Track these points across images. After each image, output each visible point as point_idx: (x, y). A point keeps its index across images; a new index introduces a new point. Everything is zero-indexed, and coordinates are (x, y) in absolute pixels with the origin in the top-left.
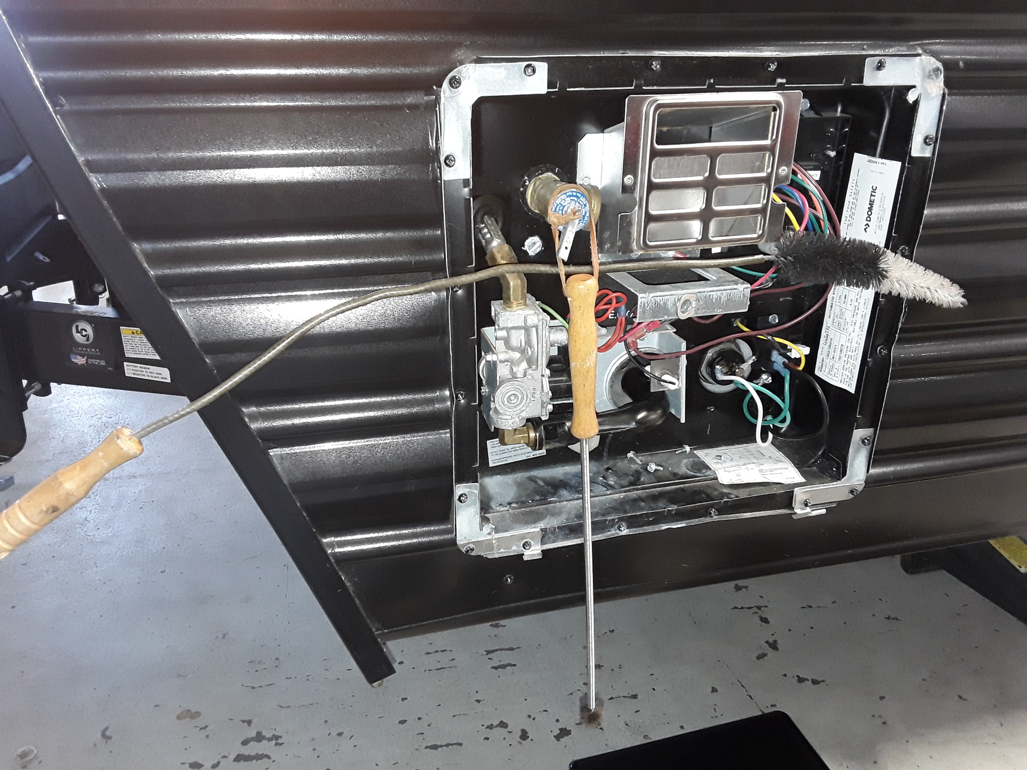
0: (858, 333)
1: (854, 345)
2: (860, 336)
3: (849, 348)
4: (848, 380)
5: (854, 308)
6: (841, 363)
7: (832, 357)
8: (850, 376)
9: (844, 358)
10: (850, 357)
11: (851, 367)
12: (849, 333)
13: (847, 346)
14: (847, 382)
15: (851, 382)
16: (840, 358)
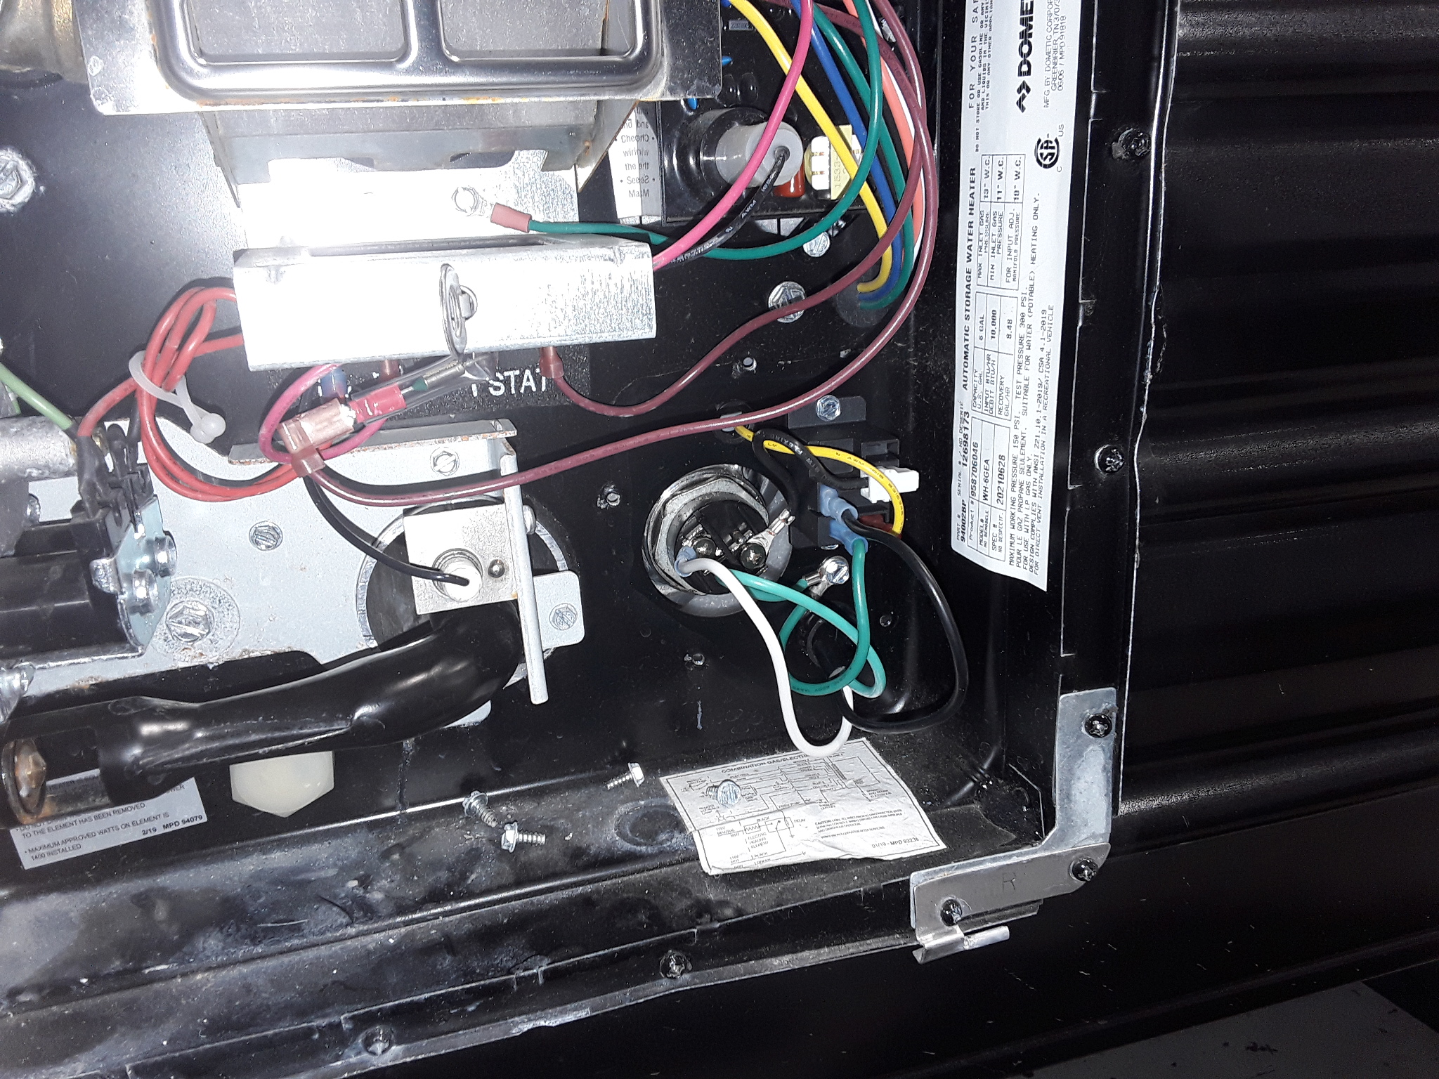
0: (1037, 416)
1: (1031, 450)
2: (1043, 423)
3: (1018, 462)
4: (1027, 554)
5: (1018, 346)
6: (1003, 507)
7: (982, 495)
8: (1031, 542)
9: (1011, 494)
10: (1024, 487)
11: (1032, 517)
12: (1013, 419)
13: (1015, 458)
14: (1026, 560)
15: (1036, 558)
16: (1000, 495)
